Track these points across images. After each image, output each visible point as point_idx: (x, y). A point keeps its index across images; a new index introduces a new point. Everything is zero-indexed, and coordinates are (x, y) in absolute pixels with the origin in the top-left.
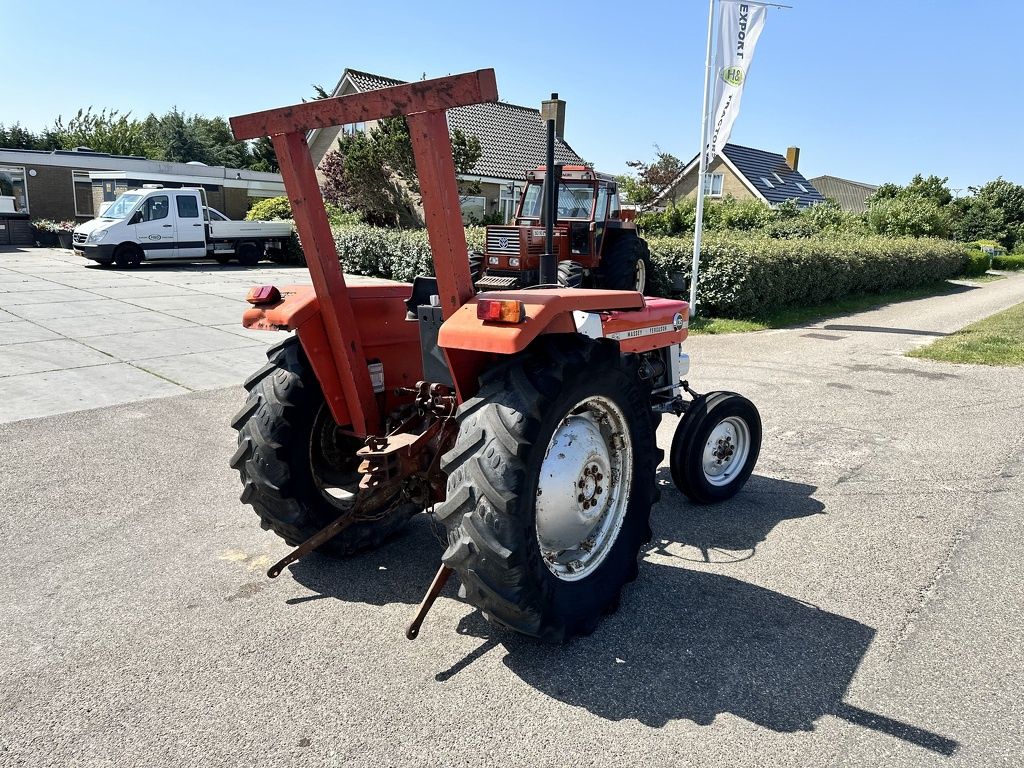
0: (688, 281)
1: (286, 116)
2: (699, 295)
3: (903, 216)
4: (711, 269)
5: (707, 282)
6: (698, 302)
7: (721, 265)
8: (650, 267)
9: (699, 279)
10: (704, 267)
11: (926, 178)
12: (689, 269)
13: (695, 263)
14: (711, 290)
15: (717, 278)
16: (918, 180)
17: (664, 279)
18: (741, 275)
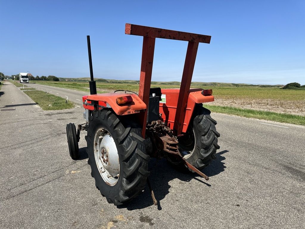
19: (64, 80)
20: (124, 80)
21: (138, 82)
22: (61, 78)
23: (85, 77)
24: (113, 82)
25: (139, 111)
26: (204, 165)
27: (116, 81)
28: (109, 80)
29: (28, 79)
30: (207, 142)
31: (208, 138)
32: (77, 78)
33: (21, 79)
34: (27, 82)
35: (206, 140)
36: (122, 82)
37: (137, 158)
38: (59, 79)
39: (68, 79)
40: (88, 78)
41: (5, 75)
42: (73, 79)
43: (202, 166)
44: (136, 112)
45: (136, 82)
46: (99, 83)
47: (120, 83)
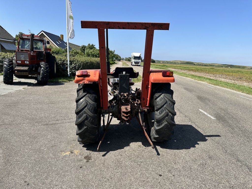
0: (67, 68)
1: (106, 24)
2: (71, 71)
3: (93, 53)
4: (73, 65)
5: (73, 68)
6: (70, 73)
7: (75, 64)
8: (57, 63)
9: (70, 67)
10: (71, 64)
11: (91, 44)
12: (67, 64)
13: (68, 63)
14: (74, 70)
15: (75, 67)
16: (89, 45)
17: (61, 67)
18: (81, 66)
19: (159, 62)
20: (210, 63)
21: (224, 66)
22: (157, 61)
23: (176, 60)
24: (199, 65)
25: (92, 82)
26: (158, 136)
27: (202, 64)
28: (196, 63)
29: (140, 60)
30: (159, 116)
31: (160, 114)
32: (169, 61)
33: (133, 60)
34: (139, 64)
35: (158, 115)
36: (208, 65)
37: (85, 114)
38: (156, 61)
39: (162, 61)
40: (178, 61)
41: (121, 57)
42: (166, 61)
43: (157, 137)
44: (90, 83)
45: (222, 65)
46: (187, 65)
47: (206, 66)
